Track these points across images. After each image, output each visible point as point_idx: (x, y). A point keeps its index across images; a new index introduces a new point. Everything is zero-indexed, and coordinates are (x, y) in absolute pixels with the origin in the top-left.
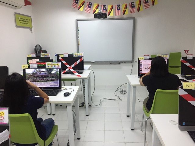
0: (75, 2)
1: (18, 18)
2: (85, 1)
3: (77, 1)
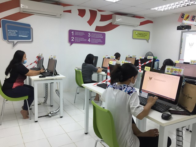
0: (182, 17)
1: (135, 33)
2: (190, 15)
3: (183, 16)
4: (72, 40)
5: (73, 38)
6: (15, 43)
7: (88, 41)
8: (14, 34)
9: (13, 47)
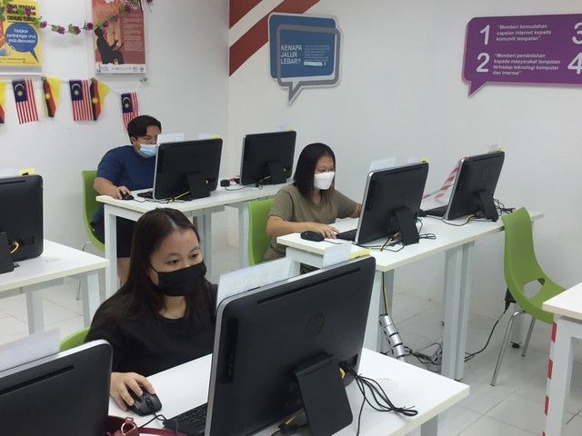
4: (479, 69)
5: (484, 58)
6: (294, 87)
7: (570, 67)
8: (294, 58)
9: (290, 99)
